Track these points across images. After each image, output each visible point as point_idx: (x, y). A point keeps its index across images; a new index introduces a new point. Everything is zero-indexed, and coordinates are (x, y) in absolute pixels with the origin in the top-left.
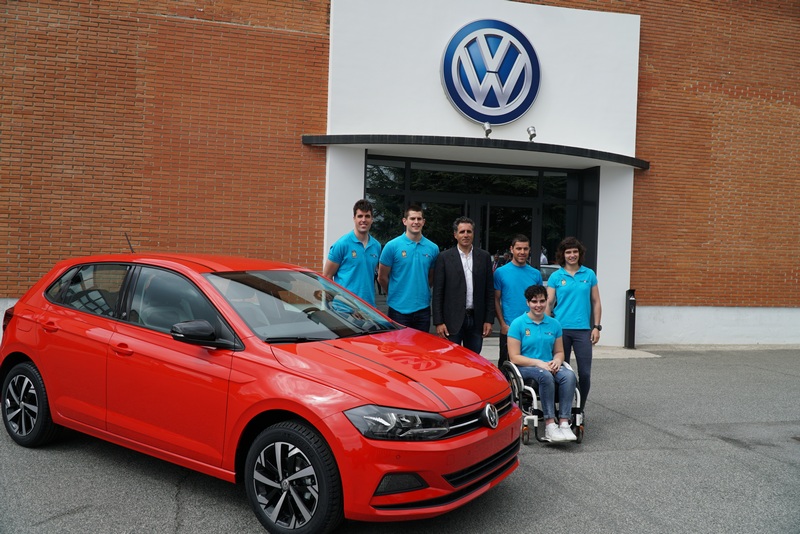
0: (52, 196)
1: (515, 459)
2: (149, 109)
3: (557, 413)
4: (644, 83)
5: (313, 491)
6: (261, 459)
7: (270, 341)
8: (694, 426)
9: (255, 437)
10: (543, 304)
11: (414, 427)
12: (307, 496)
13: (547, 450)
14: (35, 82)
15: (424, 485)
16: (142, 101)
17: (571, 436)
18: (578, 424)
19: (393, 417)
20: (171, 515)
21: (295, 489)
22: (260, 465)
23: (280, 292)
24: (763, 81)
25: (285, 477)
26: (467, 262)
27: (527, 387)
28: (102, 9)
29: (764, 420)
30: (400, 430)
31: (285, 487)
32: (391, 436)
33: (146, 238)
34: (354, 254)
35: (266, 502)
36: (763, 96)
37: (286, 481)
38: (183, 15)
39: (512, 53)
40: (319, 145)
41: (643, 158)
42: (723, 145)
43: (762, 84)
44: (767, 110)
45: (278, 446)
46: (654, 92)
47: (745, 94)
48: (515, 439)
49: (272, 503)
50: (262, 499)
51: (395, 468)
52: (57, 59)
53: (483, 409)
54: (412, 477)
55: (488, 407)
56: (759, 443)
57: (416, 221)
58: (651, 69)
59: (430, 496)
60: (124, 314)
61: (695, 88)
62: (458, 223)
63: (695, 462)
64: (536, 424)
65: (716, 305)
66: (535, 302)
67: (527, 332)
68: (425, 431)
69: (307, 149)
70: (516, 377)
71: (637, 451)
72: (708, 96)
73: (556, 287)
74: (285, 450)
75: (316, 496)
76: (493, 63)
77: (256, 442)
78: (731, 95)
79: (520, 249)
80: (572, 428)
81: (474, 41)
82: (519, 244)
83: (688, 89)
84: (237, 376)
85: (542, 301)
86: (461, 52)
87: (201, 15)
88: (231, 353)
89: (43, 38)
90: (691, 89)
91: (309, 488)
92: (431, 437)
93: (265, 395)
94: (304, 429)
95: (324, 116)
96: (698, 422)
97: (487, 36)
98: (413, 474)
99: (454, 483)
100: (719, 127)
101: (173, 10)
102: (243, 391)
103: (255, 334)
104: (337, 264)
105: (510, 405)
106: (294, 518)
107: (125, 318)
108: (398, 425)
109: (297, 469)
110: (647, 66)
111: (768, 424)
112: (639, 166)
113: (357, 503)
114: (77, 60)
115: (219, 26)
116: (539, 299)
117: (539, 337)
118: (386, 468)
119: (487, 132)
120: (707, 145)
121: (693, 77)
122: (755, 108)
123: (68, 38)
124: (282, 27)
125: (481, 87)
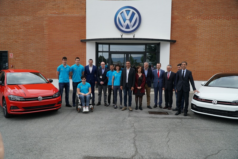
2: (47, 36)
4: (173, 18)
14: (25, 32)
16: (45, 35)
24: (216, 13)
28: (37, 15)
36: (215, 18)
38: (53, 14)
39: (133, 14)
41: (173, 39)
42: (201, 34)
43: (215, 15)
44: (217, 22)
46: (177, 20)
47: (209, 18)
55: (39, 97)
57: (78, 61)
58: (176, 14)
61: (191, 18)
65: (198, 80)
66: (83, 80)
72: (195, 20)
76: (128, 17)
78: (204, 19)
81: (123, 12)
83: (189, 18)
86: (119, 15)
87: (57, 14)
89: (26, 23)
90: (190, 18)
95: (85, 35)
97: (126, 11)
100: (200, 29)
101: (51, 13)
104: (59, 72)
110: (174, 13)
112: (172, 42)
114: (32, 27)
115: (61, 16)
117: (84, 88)
119: (122, 36)
120: (195, 34)
121: (191, 15)
122: (212, 22)
123: (30, 22)
124: (75, 14)
125: (125, 24)
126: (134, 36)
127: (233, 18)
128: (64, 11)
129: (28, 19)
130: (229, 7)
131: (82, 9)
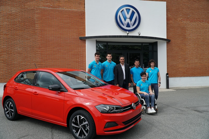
0: (15, 56)
1: (140, 118)
2: (39, 32)
3: (150, 106)
4: (168, 19)
5: (88, 128)
6: (74, 120)
7: (75, 89)
8: (187, 108)
9: (72, 115)
10: (145, 77)
11: (114, 110)
12: (86, 129)
13: (148, 115)
14: (9, 26)
15: (117, 125)
16: (37, 30)
17: (154, 111)
18: (156, 108)
19: (108, 107)
20: (50, 136)
21: (83, 128)
22: (73, 122)
23: (76, 77)
24: (199, 17)
25: (80, 125)
26: (123, 67)
27: (142, 99)
28: (26, 7)
29: (205, 105)
30: (110, 111)
31: (80, 127)
32: (108, 112)
33: (40, 66)
34: (95, 66)
35: (75, 131)
36: (199, 21)
37: (81, 125)
38: (47, 7)
39: (133, 13)
40: (84, 39)
41: (169, 39)
42: (189, 35)
43: (199, 18)
44: (201, 25)
45: (78, 116)
46: (171, 21)
47: (194, 21)
48: (140, 112)
49: (77, 132)
50: (74, 131)
51: (109, 121)
52: (14, 20)
53: (132, 104)
54: (114, 123)
55: (133, 104)
56: (204, 111)
58: (170, 15)
59: (119, 128)
60: (36, 84)
61: (181, 20)
62: (120, 57)
63: (188, 117)
64: (145, 109)
65: (190, 76)
66: (143, 77)
67: (141, 85)
68: (117, 111)
69: (81, 40)
70: (139, 97)
71: (172, 115)
72: (185, 22)
73: (149, 73)
74: (80, 117)
75: (89, 129)
76: (128, 16)
77: (72, 116)
78: (191, 21)
79: (137, 63)
80: (155, 109)
81: (123, 10)
82: (136, 62)
84: (66, 99)
85: (145, 76)
86: (120, 13)
87: (51, 7)
88: (64, 93)
91: (87, 127)
92: (118, 112)
93: (73, 103)
94: (84, 112)
95: (85, 32)
96: (188, 106)
97: (126, 9)
98: (114, 122)
99: (125, 124)
100: (188, 30)
101: (44, 6)
102: (68, 103)
103: (71, 87)
105: (138, 103)
106: (83, 135)
107: (36, 85)
108: (109, 109)
109: (83, 122)
110: (169, 15)
111: (206, 106)
112: (168, 41)
113: (100, 130)
115: (56, 10)
116: (144, 76)
117: (145, 86)
118: (107, 121)
120: (185, 35)
121: (181, 17)
122: (197, 24)
123: (17, 15)
124: (73, 9)
125: (125, 22)
126: (139, 34)
128: (60, 5)
129: (13, 10)
131: (80, 3)
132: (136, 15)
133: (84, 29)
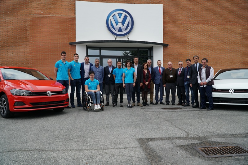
0: (8, 61)
2: (30, 38)
4: (164, 23)
14: (3, 33)
15: (25, 105)
16: (28, 36)
17: (99, 108)
24: (203, 19)
25: (3, 105)
27: (88, 97)
28: (18, 15)
34: (61, 65)
36: (203, 24)
38: (38, 14)
39: (125, 17)
40: (74, 44)
42: (191, 38)
43: (203, 21)
44: (205, 28)
46: (169, 25)
47: (197, 24)
52: (8, 28)
55: (48, 92)
57: (77, 57)
58: (167, 18)
61: (181, 23)
69: (71, 46)
70: (86, 95)
72: (185, 25)
74: (3, 100)
76: (120, 20)
78: (193, 24)
79: (119, 64)
81: (115, 15)
83: (179, 23)
85: (93, 75)
86: (111, 18)
87: (42, 14)
89: (4, 23)
95: (75, 37)
97: (118, 13)
98: (22, 102)
100: (190, 33)
101: (36, 13)
112: (165, 46)
114: (13, 27)
115: (47, 16)
117: (93, 85)
118: (16, 100)
119: (116, 38)
120: (186, 39)
121: (181, 20)
122: (201, 27)
123: (11, 22)
124: (63, 15)
125: (117, 27)
126: (128, 39)
127: (218, 24)
128: (51, 11)
129: (7, 18)
130: (214, 14)
131: (70, 10)
132: (129, 19)
133: (75, 34)
